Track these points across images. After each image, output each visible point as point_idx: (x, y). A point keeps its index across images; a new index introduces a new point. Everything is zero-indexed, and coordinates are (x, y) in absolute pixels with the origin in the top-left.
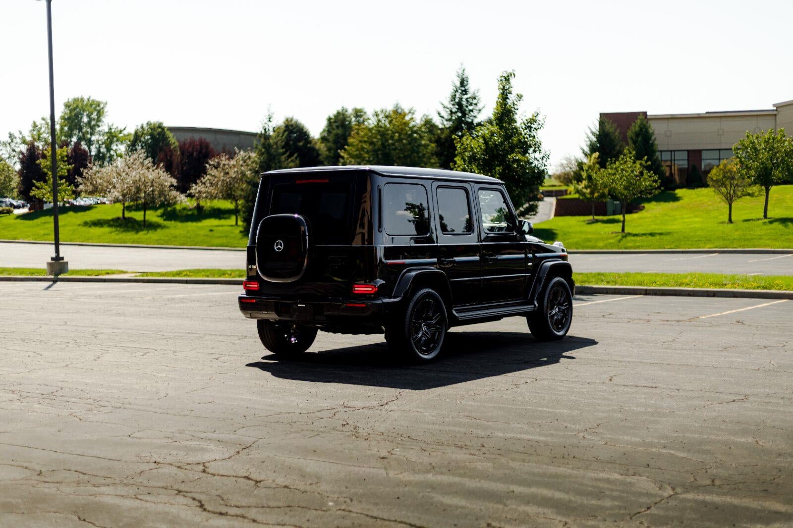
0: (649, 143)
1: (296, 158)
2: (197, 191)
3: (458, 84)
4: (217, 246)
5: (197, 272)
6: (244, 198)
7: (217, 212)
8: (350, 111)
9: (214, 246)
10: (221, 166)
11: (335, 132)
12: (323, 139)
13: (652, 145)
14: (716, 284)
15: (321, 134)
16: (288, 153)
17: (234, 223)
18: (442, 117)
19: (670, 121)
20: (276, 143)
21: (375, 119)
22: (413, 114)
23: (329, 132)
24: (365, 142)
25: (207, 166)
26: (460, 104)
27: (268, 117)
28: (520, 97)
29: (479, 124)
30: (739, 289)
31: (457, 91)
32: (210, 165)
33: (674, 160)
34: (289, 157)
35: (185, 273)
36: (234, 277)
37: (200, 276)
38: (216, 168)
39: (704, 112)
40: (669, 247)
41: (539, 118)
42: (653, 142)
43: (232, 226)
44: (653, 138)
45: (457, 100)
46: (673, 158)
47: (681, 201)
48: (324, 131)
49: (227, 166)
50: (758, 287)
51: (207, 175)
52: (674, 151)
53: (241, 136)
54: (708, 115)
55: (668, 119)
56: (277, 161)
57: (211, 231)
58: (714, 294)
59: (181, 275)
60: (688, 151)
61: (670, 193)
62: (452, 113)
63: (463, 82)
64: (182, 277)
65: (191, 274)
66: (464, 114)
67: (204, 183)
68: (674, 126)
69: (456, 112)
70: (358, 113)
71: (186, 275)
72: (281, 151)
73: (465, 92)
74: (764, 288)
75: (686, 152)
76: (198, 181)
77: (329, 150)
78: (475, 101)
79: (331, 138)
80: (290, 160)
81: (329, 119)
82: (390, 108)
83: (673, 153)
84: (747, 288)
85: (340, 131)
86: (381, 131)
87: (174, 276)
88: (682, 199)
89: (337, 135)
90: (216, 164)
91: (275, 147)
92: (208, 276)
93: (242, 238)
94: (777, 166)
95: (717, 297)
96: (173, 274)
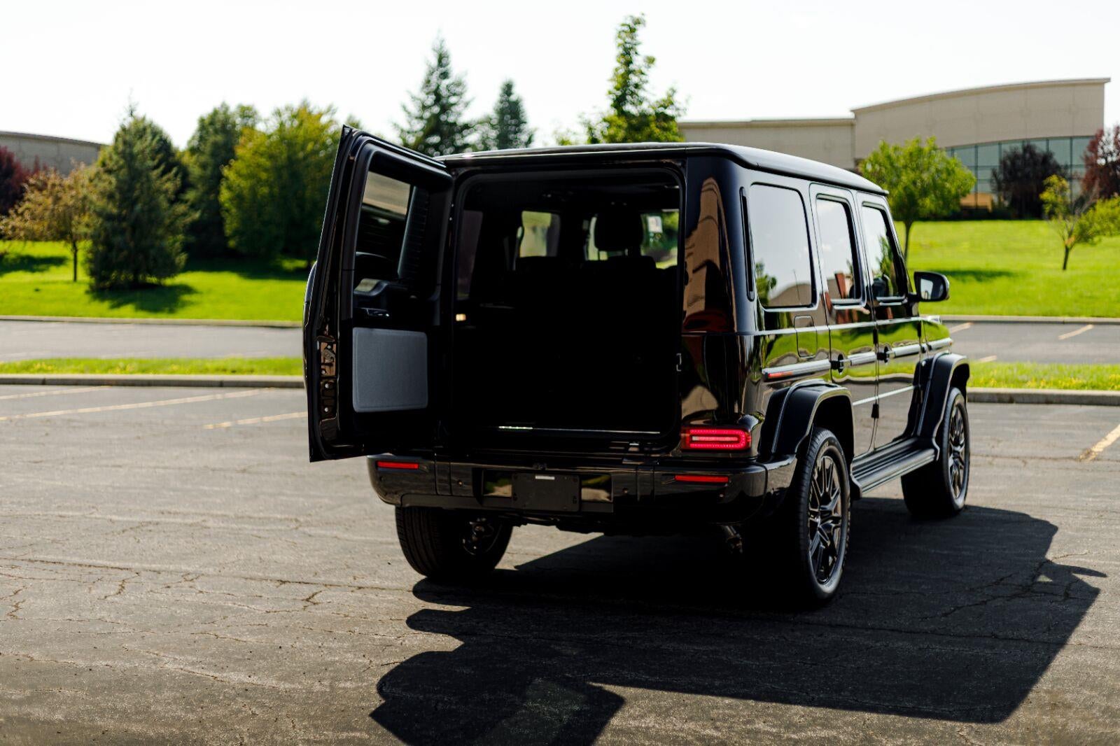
1: (176, 175)
2: (10, 227)
3: (434, 62)
4: (51, 315)
5: (59, 363)
6: (92, 237)
7: (26, 261)
8: (233, 108)
9: (44, 315)
10: (49, 186)
11: (212, 139)
12: (193, 151)
14: (1007, 381)
15: (189, 142)
16: (162, 167)
17: (70, 277)
18: (409, 113)
20: (143, 152)
21: (277, 120)
22: (334, 113)
23: (202, 139)
24: (262, 155)
25: (26, 186)
26: (437, 93)
27: (128, 109)
28: (651, 61)
29: (466, 127)
30: (1049, 388)
31: (431, 74)
32: (30, 185)
34: (164, 173)
35: (38, 366)
36: (131, 373)
37: (67, 371)
38: (40, 190)
41: (677, 98)
43: (68, 283)
45: (433, 87)
48: (193, 138)
49: (57, 188)
50: (1083, 386)
51: (24, 201)
53: (62, 145)
56: (144, 179)
57: (37, 290)
58: (1010, 399)
59: (32, 370)
62: (424, 108)
63: (442, 59)
64: (33, 373)
65: (50, 368)
66: (445, 108)
67: (22, 214)
69: (429, 107)
70: (247, 113)
71: (40, 370)
72: (150, 163)
73: (445, 75)
74: (1094, 387)
76: (11, 211)
77: (204, 166)
78: (458, 90)
79: (208, 148)
80: (165, 178)
81: (202, 121)
82: (296, 105)
84: (1065, 388)
85: (219, 138)
86: (286, 140)
87: (18, 372)
89: (215, 144)
90: (39, 184)
91: (140, 156)
92: (82, 372)
93: (89, 302)
94: (924, 193)
95: (1017, 403)
96: (15, 368)
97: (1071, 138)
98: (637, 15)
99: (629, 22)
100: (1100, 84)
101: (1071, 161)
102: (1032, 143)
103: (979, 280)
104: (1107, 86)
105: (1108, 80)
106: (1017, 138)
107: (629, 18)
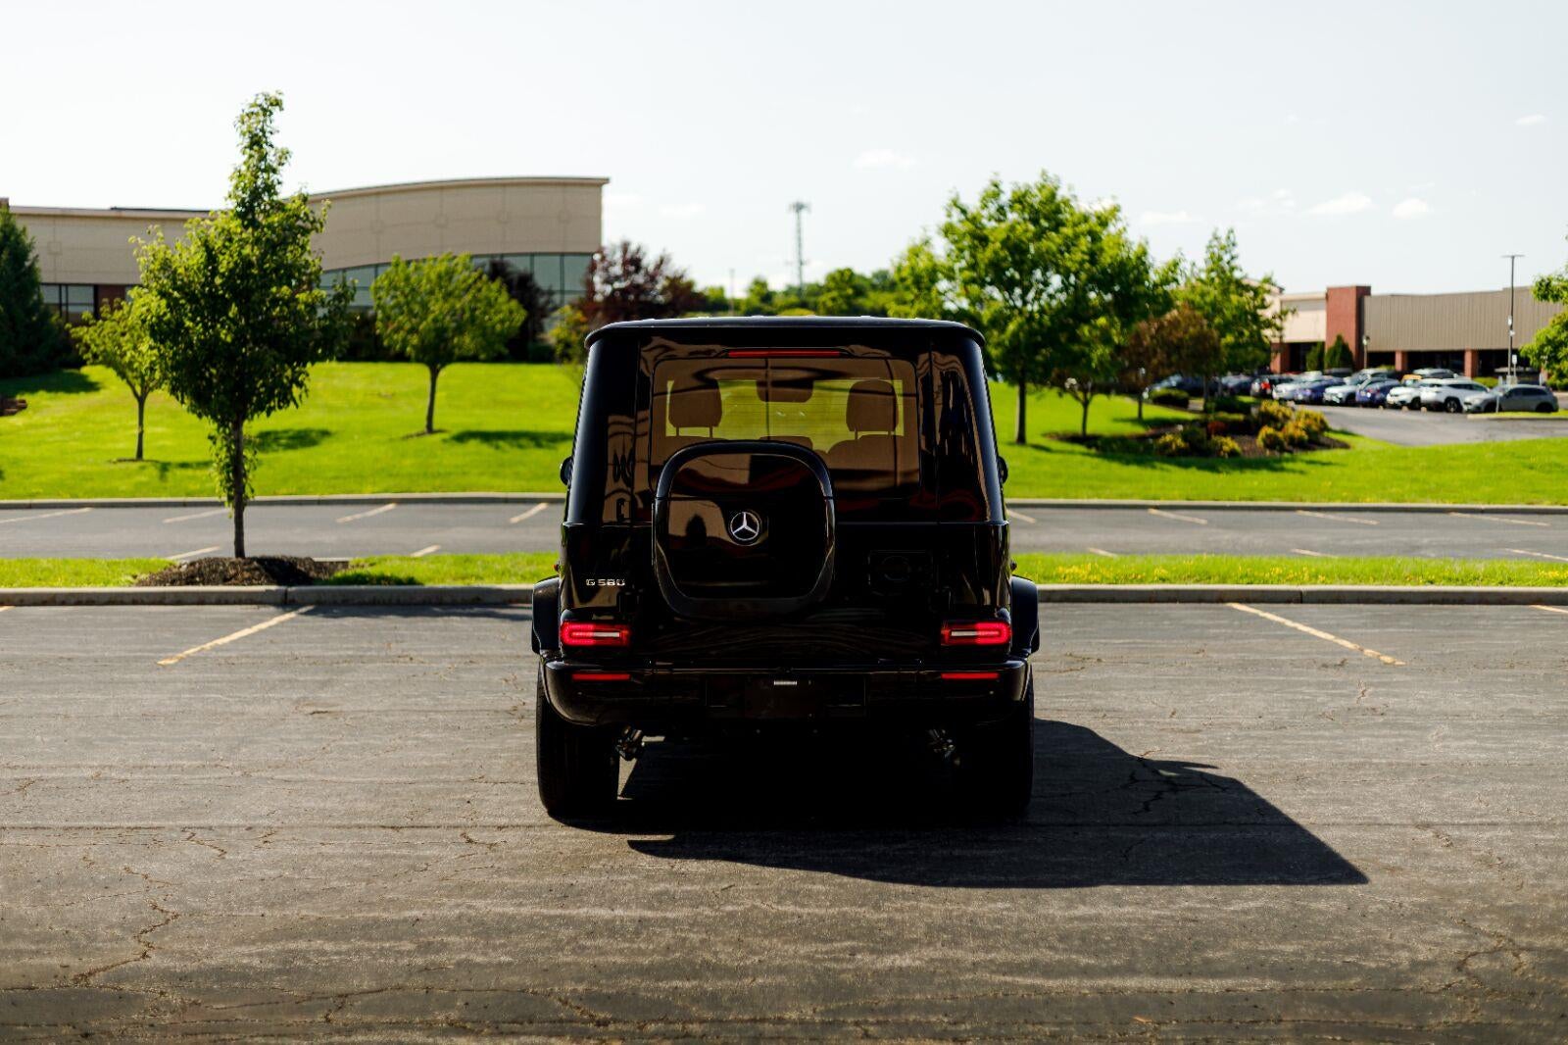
0: (22, 265)
13: (31, 270)
19: (59, 222)
33: (67, 305)
39: (107, 206)
40: (285, 491)
42: (33, 264)
44: (31, 256)
46: (64, 301)
47: (102, 392)
52: (67, 285)
54: (114, 213)
55: (55, 216)
60: (97, 288)
61: (72, 374)
68: (66, 232)
75: (91, 290)
83: (63, 289)
88: (104, 388)
97: (563, 255)
98: (273, 94)
99: (261, 100)
100: (596, 185)
101: (563, 285)
102: (506, 259)
103: (539, 445)
104: (605, 188)
105: (606, 181)
106: (486, 252)
107: (260, 96)
